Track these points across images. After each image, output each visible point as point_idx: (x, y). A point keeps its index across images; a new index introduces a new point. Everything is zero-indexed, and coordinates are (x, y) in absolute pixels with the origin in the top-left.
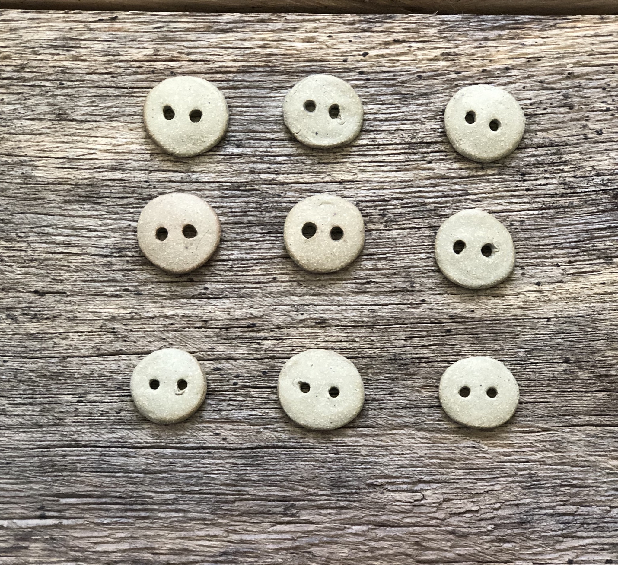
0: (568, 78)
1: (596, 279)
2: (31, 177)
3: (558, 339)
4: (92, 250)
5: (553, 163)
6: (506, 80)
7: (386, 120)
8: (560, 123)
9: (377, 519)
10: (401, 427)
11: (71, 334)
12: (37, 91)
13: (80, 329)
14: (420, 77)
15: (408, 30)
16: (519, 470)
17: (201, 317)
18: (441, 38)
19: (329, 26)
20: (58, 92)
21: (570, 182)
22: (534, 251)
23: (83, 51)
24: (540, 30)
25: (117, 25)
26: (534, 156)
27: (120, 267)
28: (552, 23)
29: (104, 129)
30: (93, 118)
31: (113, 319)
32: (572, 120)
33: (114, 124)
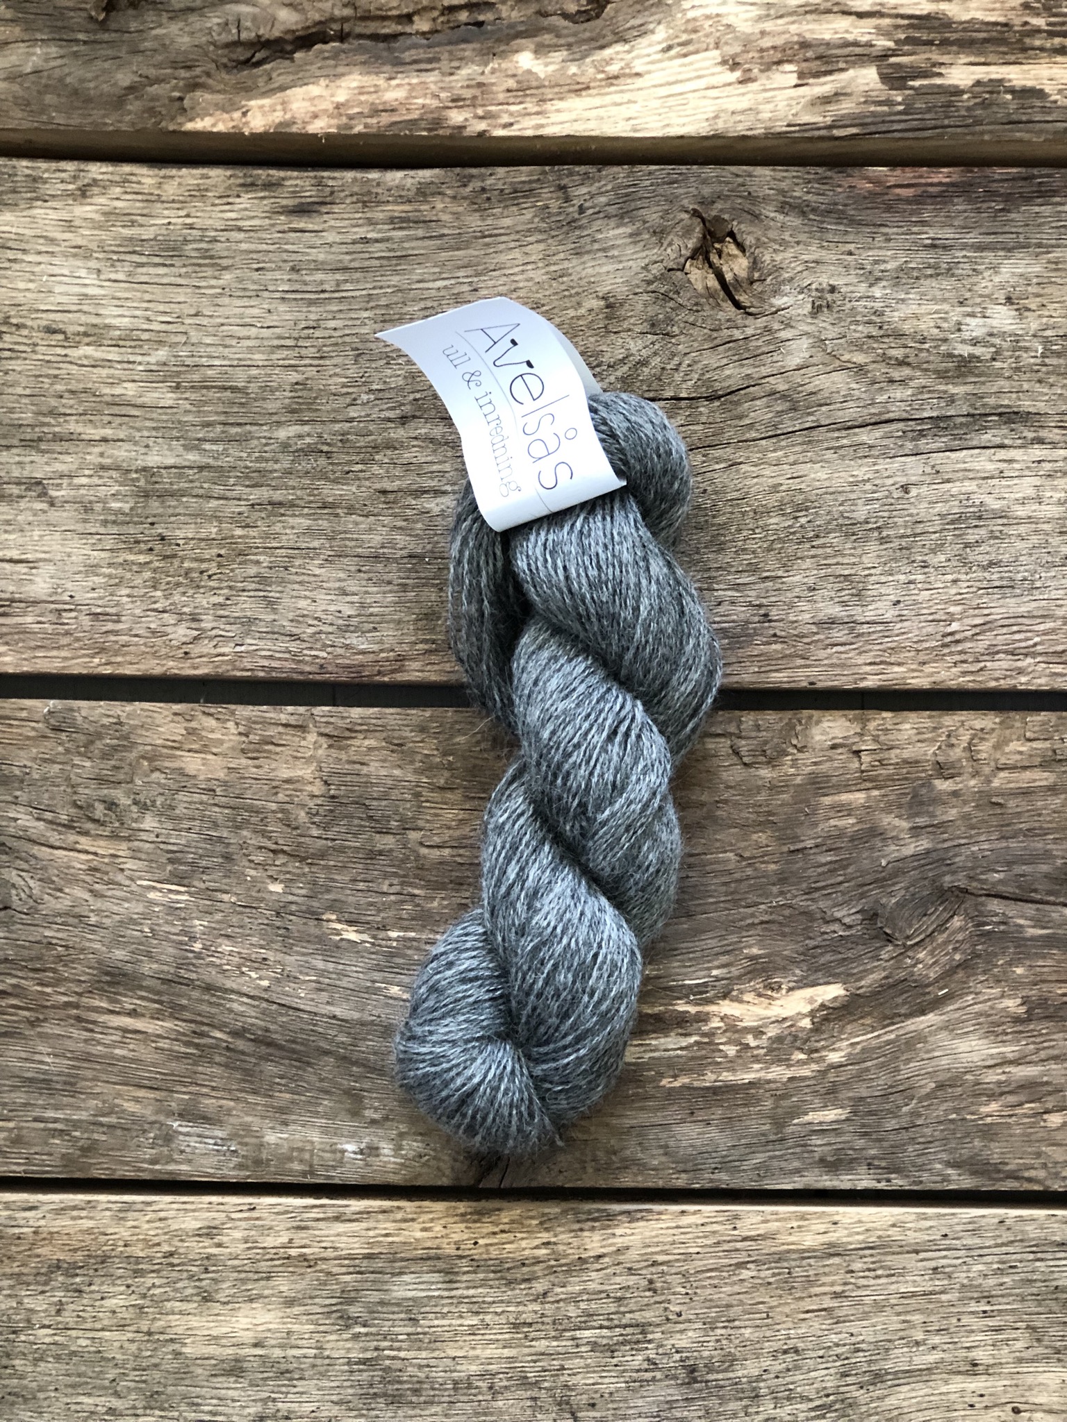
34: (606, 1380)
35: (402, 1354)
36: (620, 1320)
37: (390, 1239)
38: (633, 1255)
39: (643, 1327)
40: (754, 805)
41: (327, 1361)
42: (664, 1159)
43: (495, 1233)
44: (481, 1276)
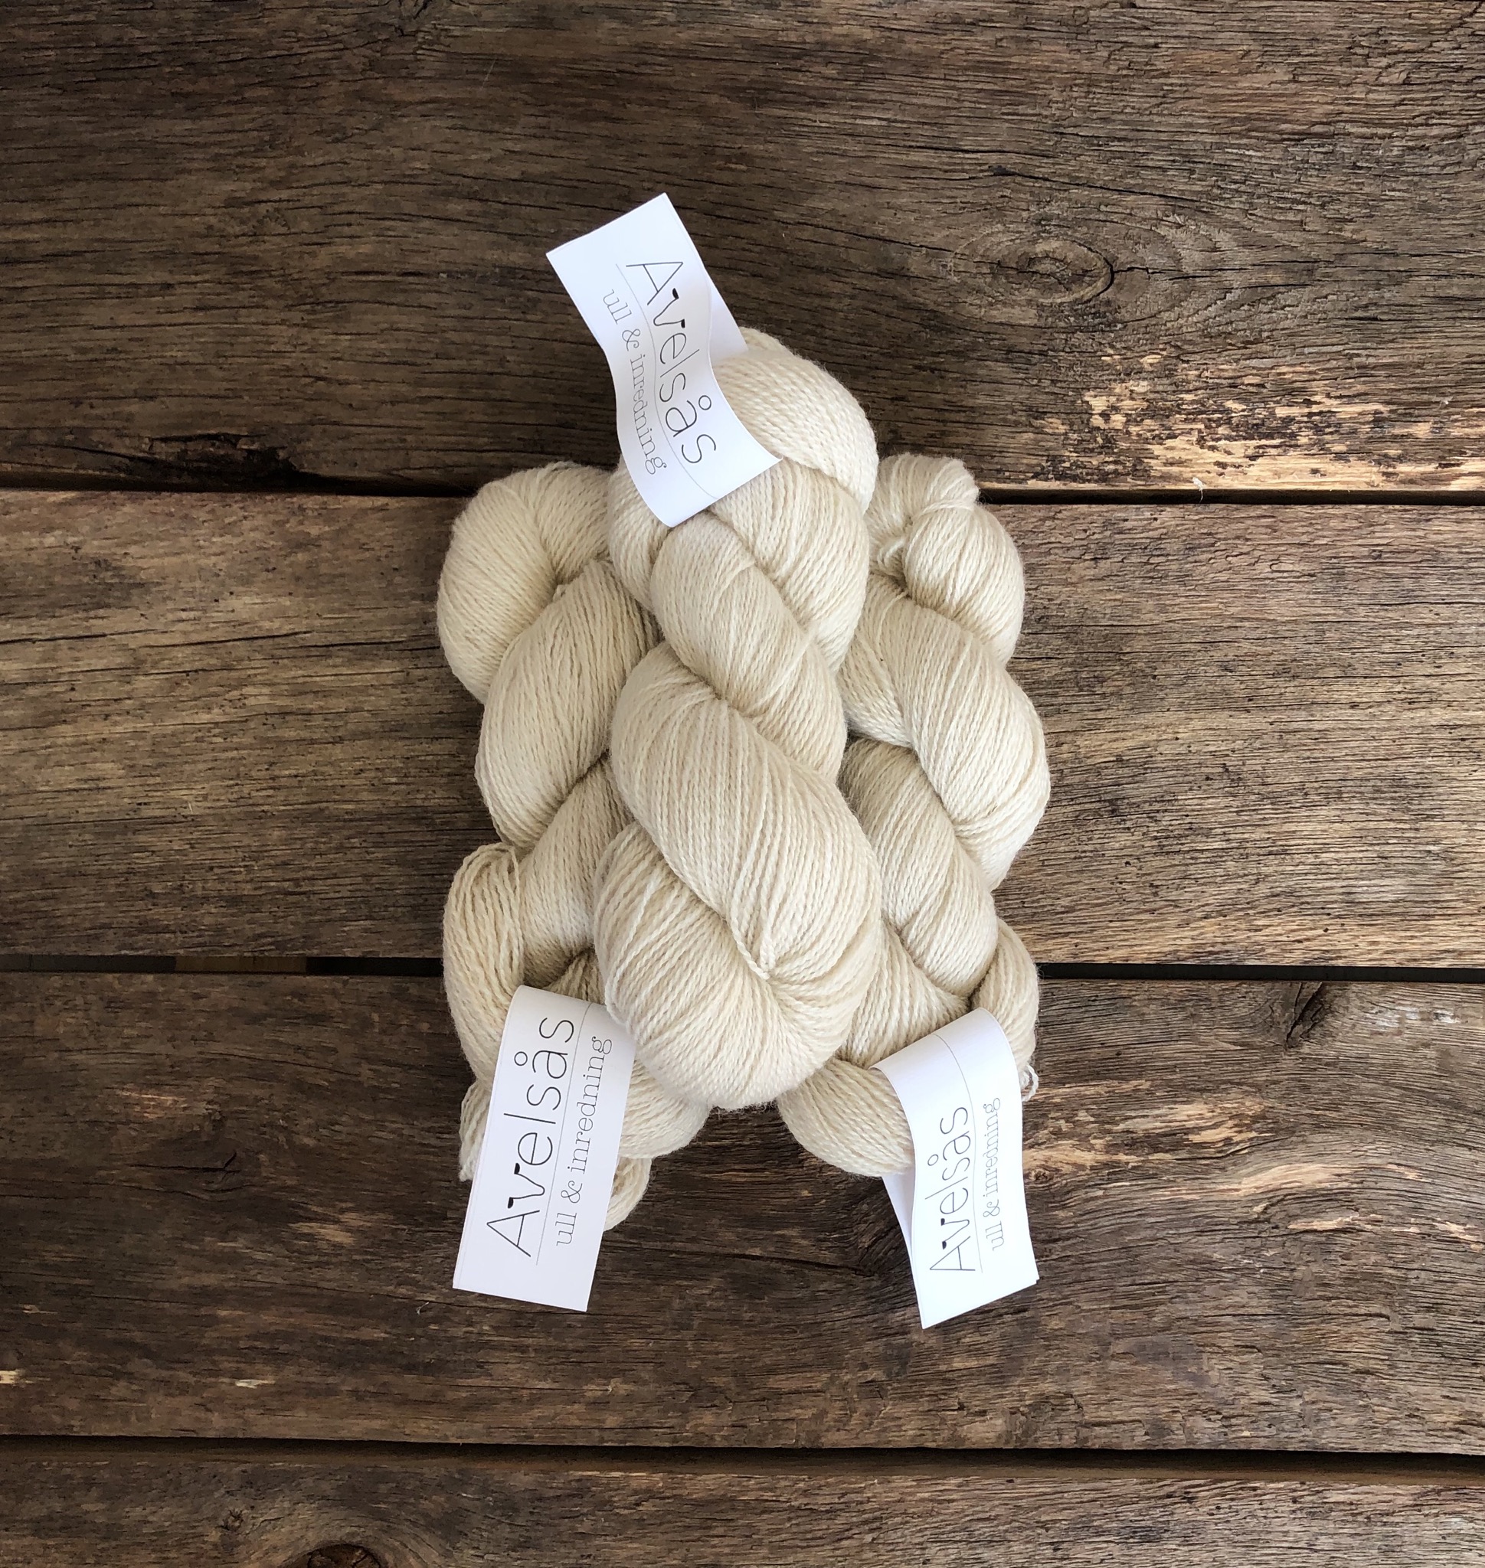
34: (1196, 801)
35: (1392, 825)
36: (1185, 859)
37: (1408, 934)
38: (1173, 920)
39: (1162, 851)
40: (1062, 1355)
41: (1464, 818)
42: (1145, 1010)
43: (1308, 940)
44: (1319, 899)
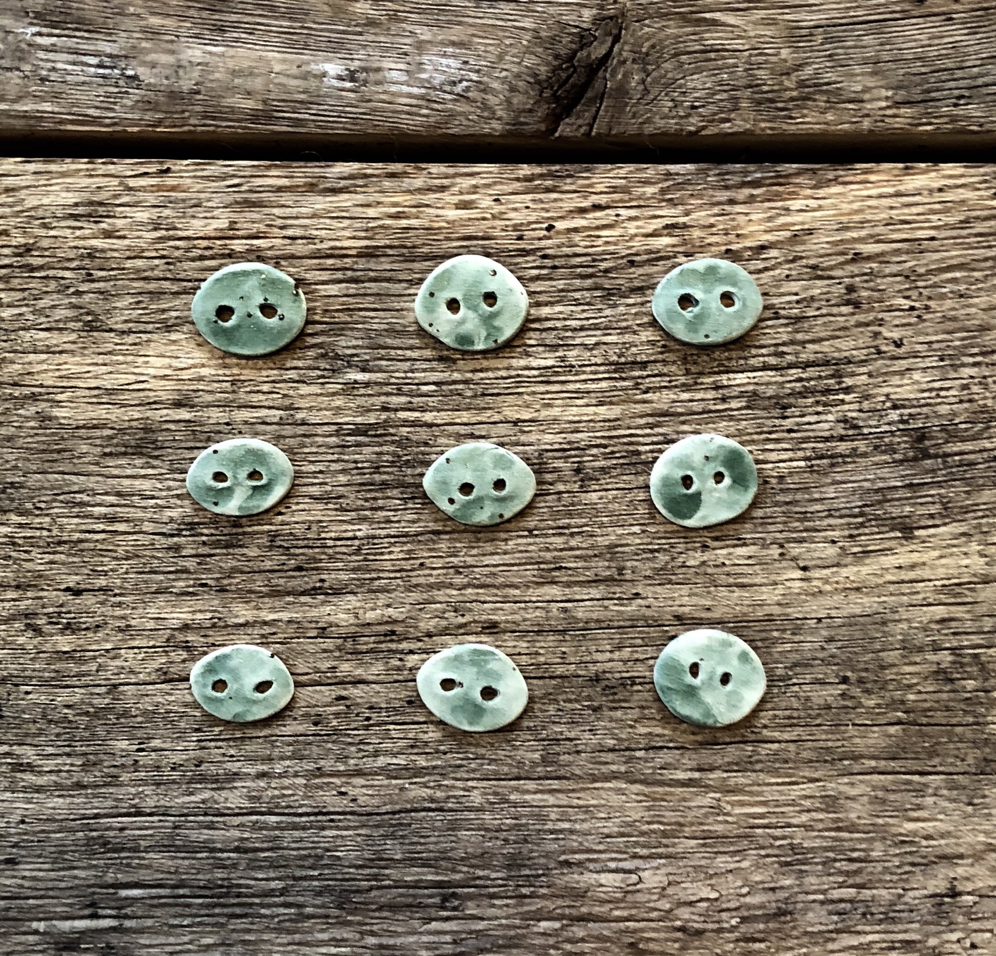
0: (853, 261)
1: (889, 561)
2: (50, 419)
3: (832, 648)
4: (148, 527)
5: (828, 391)
6: (761, 265)
7: (582, 328)
8: (840, 329)
9: (574, 912)
10: (607, 778)
11: (123, 651)
12: (53, 285)
13: (136, 643)
14: (632, 263)
15: (614, 189)
16: (776, 838)
17: (317, 622)
18: (664, 200)
19: (495, 183)
20: (84, 287)
21: (853, 418)
22: (798, 520)
23: (120, 223)
24: (814, 187)
25: (170, 181)
26: (800, 380)
27: (193, 552)
28: (831, 175)
29: (159, 342)
30: (142, 327)
31: (186, 627)
32: (859, 325)
33: (174, 336)
34: (773, 456)
35: (428, 417)
36: (797, 354)
37: (404, 223)
38: (819, 243)
39: (837, 367)
41: (301, 430)
42: (870, 82)
43: (582, 211)
